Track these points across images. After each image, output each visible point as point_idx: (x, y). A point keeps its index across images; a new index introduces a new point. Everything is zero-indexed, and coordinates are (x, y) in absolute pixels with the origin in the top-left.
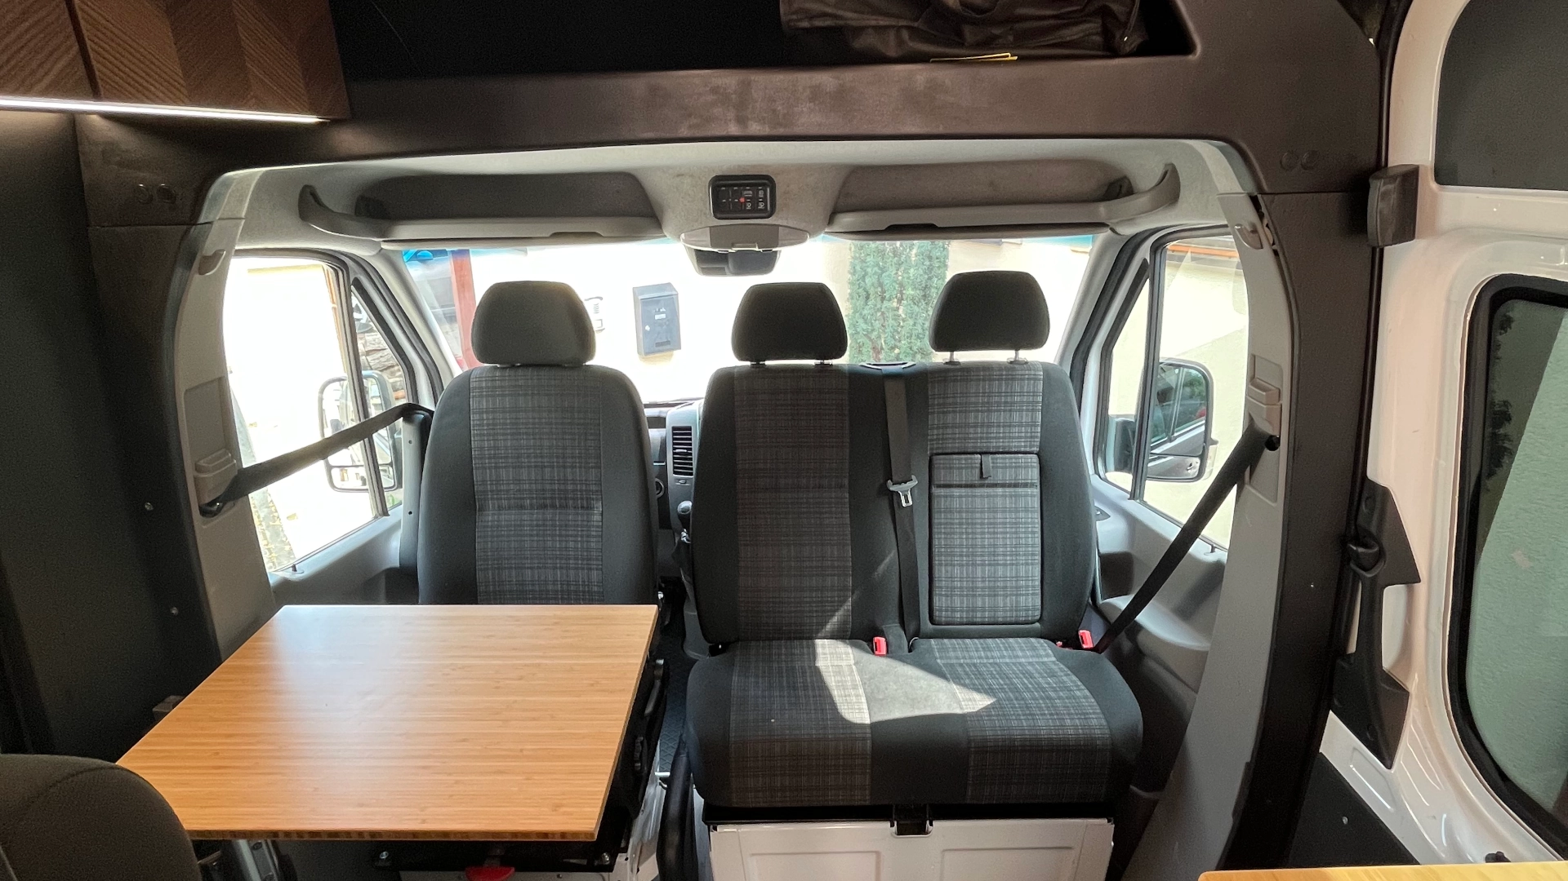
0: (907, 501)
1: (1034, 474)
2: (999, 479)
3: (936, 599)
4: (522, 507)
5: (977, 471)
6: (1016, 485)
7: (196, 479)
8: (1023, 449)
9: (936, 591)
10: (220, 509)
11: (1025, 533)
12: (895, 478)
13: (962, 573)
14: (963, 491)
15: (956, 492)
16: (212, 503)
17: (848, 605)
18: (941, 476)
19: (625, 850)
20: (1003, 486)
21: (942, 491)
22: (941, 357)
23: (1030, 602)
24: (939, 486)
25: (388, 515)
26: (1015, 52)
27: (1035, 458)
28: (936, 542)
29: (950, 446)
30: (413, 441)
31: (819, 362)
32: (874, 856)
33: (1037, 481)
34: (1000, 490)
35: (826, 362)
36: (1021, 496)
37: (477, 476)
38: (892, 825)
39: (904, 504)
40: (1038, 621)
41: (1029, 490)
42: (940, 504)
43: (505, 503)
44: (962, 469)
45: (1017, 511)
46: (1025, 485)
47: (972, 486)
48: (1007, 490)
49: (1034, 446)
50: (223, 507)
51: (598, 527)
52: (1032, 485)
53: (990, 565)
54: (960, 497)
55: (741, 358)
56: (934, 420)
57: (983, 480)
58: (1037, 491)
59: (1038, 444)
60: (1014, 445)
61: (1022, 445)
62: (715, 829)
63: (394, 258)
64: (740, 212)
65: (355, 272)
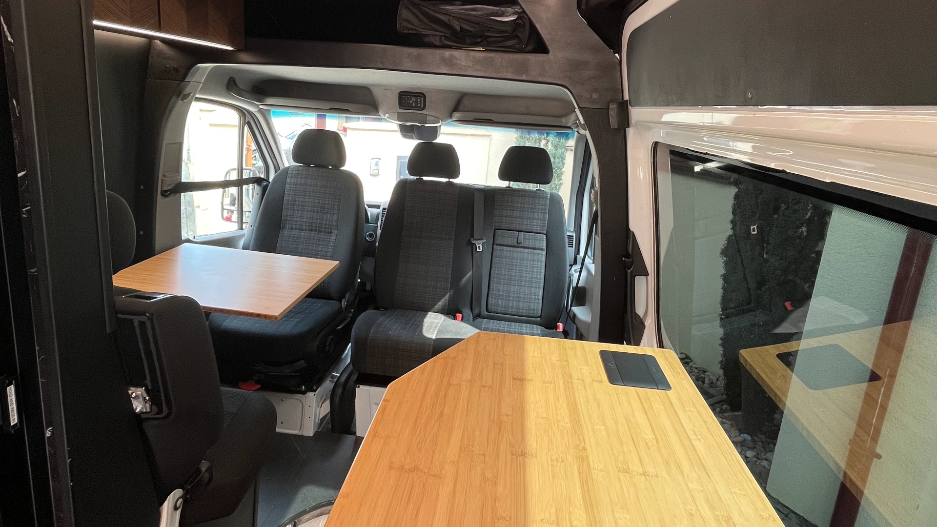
0: (479, 249)
1: (544, 245)
2: (526, 245)
3: (490, 299)
4: (301, 229)
5: (516, 240)
6: (534, 249)
7: (162, 179)
8: (538, 231)
9: (490, 296)
10: (169, 195)
11: (537, 272)
12: (475, 237)
13: (504, 288)
14: (509, 248)
15: (505, 248)
16: (166, 191)
17: (447, 297)
18: (498, 241)
20: (528, 248)
21: (499, 247)
22: (504, 184)
23: (536, 306)
24: (497, 245)
25: (243, 230)
26: (483, 48)
27: (544, 236)
28: (492, 271)
29: (504, 226)
30: (259, 194)
31: (447, 180)
33: (544, 247)
34: (526, 250)
35: (451, 180)
36: (536, 254)
37: (284, 213)
39: (478, 250)
40: (540, 317)
41: (540, 252)
42: (497, 253)
43: (294, 226)
44: (508, 238)
45: (534, 261)
46: (539, 249)
47: (513, 247)
48: (530, 250)
49: (544, 230)
50: (170, 194)
51: (333, 242)
52: (542, 249)
53: (518, 286)
54: (507, 251)
55: (411, 174)
56: (497, 212)
57: (518, 245)
58: (544, 253)
59: (546, 229)
60: (535, 229)
61: (538, 229)
62: (359, 386)
63: (266, 114)
64: (410, 107)
65: (248, 118)
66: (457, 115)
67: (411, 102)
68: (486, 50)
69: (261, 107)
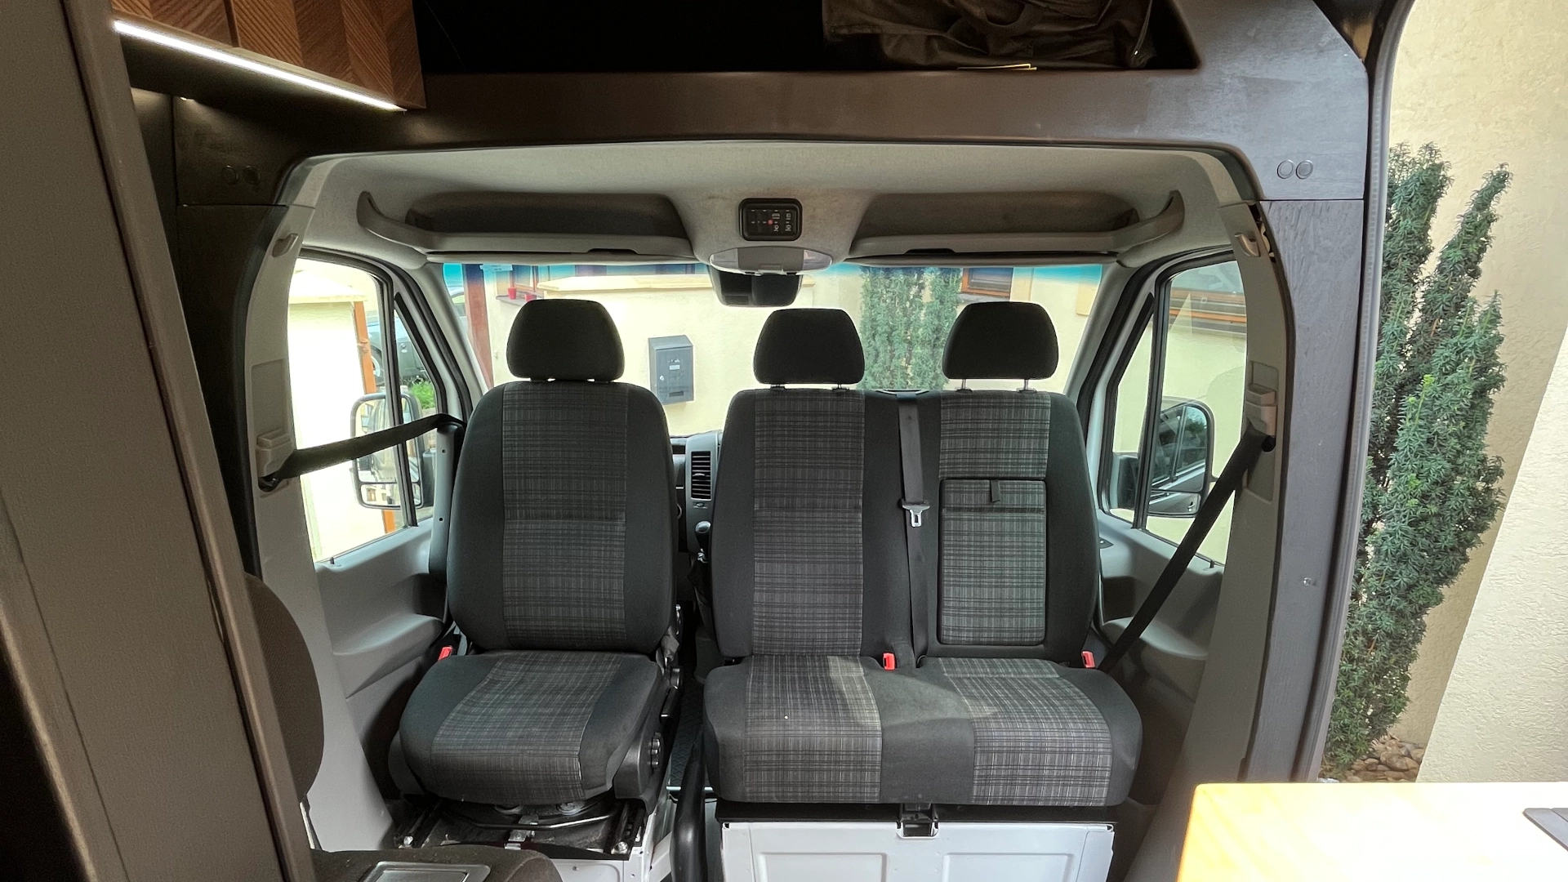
0: (917, 521)
1: (1040, 500)
2: (1008, 503)
3: (944, 618)
4: (549, 517)
5: (987, 496)
6: (1023, 510)
7: (257, 452)
8: (1030, 475)
9: (944, 611)
10: (275, 484)
11: (1031, 556)
12: (908, 500)
13: (969, 593)
14: (972, 515)
15: (965, 515)
16: (268, 478)
18: (951, 499)
19: (640, 844)
20: (1011, 510)
21: (952, 515)
22: (954, 385)
23: (1034, 623)
24: (949, 509)
25: (416, 525)
26: (1034, 63)
27: (1042, 484)
29: (961, 471)
30: (446, 450)
31: (836, 386)
32: (881, 857)
33: (1043, 507)
34: (1007, 516)
35: (843, 386)
36: (1028, 521)
37: (507, 485)
38: (899, 827)
39: (914, 524)
40: (1042, 643)
41: (1036, 516)
42: (950, 526)
43: (532, 512)
44: (970, 494)
45: (1023, 535)
46: (1033, 510)
47: (981, 510)
48: (1015, 514)
49: (1041, 472)
50: (278, 482)
51: (621, 537)
52: (1039, 511)
53: (996, 587)
54: (969, 520)
55: (762, 379)
56: (946, 443)
57: (992, 504)
58: (1043, 517)
59: (1045, 470)
60: (1023, 471)
61: (1030, 471)
62: (727, 826)
63: (436, 273)
64: (767, 234)
65: (399, 287)
66: (870, 245)
67: (770, 222)
68: (1040, 69)
69: (431, 259)
